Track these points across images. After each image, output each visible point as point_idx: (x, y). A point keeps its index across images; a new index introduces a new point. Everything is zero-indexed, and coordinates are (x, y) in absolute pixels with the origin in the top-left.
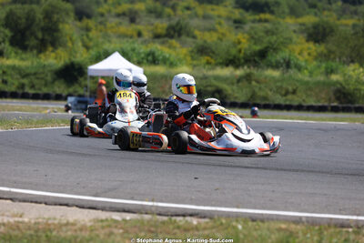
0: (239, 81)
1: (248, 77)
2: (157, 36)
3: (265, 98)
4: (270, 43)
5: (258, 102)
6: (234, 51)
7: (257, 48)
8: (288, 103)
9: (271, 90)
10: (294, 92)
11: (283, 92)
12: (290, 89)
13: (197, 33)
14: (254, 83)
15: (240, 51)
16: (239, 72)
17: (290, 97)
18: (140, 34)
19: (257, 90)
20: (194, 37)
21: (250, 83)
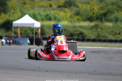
0: (92, 28)
1: (96, 26)
2: (59, 7)
3: (105, 37)
4: (109, 9)
5: (101, 38)
6: (91, 14)
7: (102, 12)
8: (116, 39)
9: (108, 33)
10: (119, 34)
11: (114, 34)
12: (117, 32)
13: (80, 5)
14: (99, 29)
15: (94, 13)
16: (92, 24)
17: (117, 36)
18: (51, 6)
19: (100, 33)
20: (78, 7)
21: (97, 29)
